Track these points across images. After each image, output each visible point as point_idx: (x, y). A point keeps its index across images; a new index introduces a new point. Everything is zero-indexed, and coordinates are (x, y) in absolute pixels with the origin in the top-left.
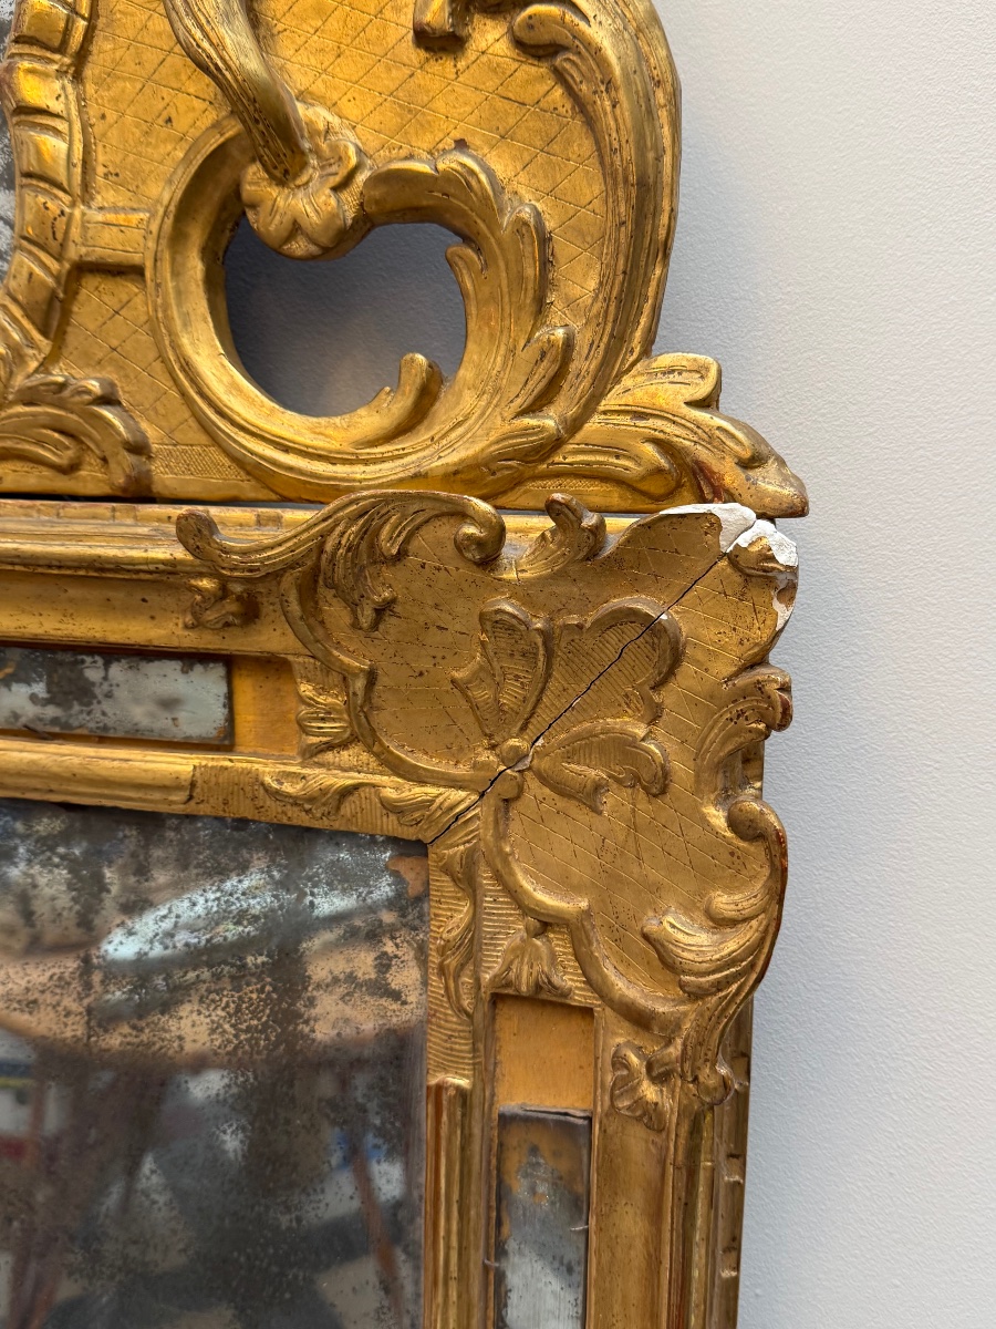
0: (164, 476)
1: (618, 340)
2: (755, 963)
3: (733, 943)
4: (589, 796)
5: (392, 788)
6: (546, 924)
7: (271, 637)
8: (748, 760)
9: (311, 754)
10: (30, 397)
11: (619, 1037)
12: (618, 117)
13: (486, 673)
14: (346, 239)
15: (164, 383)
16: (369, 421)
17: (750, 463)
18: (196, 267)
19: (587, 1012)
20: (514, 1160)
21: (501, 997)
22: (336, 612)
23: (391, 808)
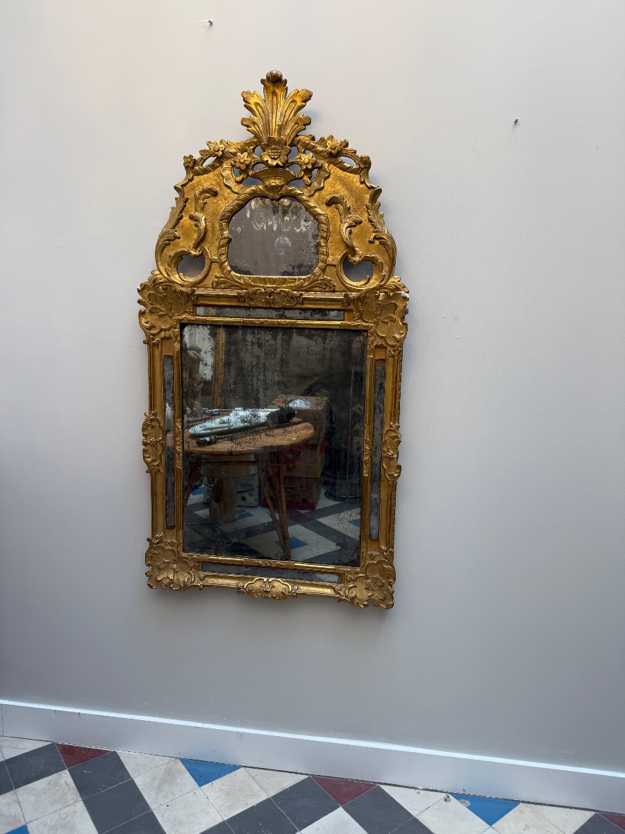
0: (336, 289)
1: (390, 275)
2: (404, 338)
3: (403, 336)
4: (387, 323)
5: (364, 324)
6: (382, 337)
7: (350, 307)
8: (403, 318)
9: (354, 321)
10: (321, 280)
11: (389, 348)
12: (390, 251)
13: (376, 310)
14: (360, 263)
15: (337, 278)
16: (362, 283)
17: (404, 287)
18: (342, 266)
19: (386, 347)
20: (377, 365)
21: (377, 347)
22: (360, 304)
23: (363, 326)
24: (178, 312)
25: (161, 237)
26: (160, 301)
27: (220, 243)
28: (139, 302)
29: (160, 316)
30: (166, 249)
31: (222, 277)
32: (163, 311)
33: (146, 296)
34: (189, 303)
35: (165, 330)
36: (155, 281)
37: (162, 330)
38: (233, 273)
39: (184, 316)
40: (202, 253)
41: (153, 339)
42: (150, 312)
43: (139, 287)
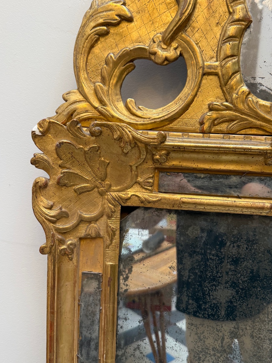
24: (118, 183)
25: (89, 17)
26: (82, 159)
27: (224, 30)
28: (35, 162)
29: (80, 192)
30: (99, 45)
31: (228, 108)
32: (87, 181)
33: (52, 147)
34: (145, 166)
35: (90, 221)
36: (71, 115)
37: (82, 220)
38: (252, 98)
39: (130, 192)
40: (181, 55)
41: (62, 242)
42: (58, 183)
43: (35, 128)
